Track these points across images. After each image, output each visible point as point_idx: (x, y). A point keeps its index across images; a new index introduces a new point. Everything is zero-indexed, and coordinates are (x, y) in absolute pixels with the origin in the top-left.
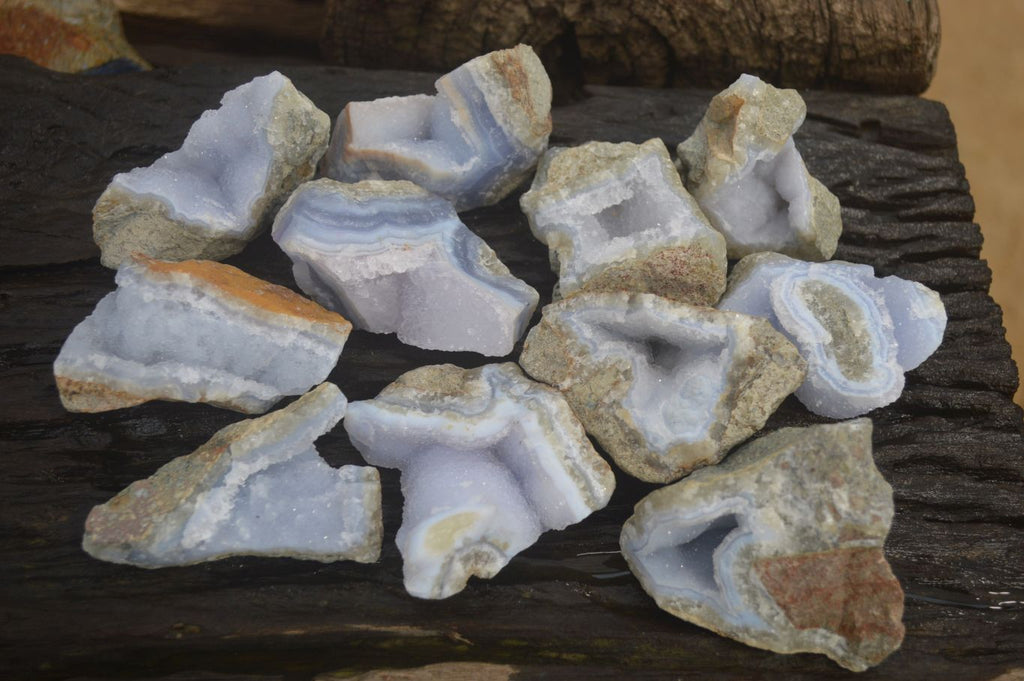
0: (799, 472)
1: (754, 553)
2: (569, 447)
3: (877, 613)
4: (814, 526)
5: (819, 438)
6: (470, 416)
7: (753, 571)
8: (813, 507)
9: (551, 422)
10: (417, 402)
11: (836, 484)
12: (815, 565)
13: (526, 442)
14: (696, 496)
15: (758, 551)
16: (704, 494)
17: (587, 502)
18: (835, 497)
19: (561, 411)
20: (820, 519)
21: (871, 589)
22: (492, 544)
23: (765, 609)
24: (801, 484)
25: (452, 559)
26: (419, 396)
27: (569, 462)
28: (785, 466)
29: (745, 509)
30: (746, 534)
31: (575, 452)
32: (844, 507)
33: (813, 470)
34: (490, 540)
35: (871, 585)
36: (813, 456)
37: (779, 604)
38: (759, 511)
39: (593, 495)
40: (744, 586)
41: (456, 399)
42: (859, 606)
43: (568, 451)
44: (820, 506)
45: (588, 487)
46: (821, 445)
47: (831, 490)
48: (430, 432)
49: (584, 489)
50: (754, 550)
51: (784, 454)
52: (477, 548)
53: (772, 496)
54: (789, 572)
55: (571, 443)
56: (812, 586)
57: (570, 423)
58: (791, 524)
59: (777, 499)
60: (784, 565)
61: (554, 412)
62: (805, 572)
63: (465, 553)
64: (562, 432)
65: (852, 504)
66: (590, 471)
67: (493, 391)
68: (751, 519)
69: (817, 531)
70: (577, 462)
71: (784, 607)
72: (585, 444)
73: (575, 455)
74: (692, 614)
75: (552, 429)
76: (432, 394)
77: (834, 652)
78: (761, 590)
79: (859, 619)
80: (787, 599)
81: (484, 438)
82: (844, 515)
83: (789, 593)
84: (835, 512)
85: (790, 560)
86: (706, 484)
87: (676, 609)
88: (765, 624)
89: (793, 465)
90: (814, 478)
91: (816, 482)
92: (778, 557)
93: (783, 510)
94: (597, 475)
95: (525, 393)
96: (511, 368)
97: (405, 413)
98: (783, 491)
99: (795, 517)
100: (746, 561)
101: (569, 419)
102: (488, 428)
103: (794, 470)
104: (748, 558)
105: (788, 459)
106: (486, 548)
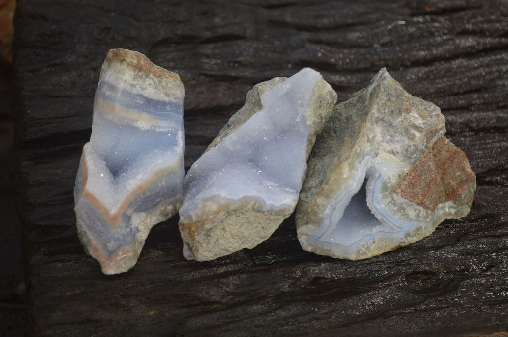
0: (386, 119)
1: (389, 185)
3: (459, 174)
4: (411, 144)
5: (385, 90)
7: (395, 196)
8: (403, 133)
11: (408, 111)
12: (423, 167)
14: (350, 171)
15: (390, 182)
16: (352, 167)
18: (412, 119)
20: (412, 137)
21: (449, 162)
23: (412, 214)
24: (391, 125)
28: (377, 121)
29: (371, 163)
30: (379, 177)
32: (419, 122)
33: (392, 112)
35: (449, 159)
36: (389, 104)
37: (418, 204)
38: (378, 158)
40: (396, 209)
42: (450, 176)
44: (407, 131)
46: (389, 94)
47: (408, 116)
50: (388, 183)
51: (373, 114)
53: (379, 144)
54: (413, 181)
56: (428, 180)
58: (398, 153)
59: (382, 144)
60: (408, 179)
62: (420, 175)
65: (423, 117)
68: (376, 166)
69: (415, 146)
71: (421, 204)
74: (373, 250)
77: (450, 214)
78: (406, 203)
79: (454, 183)
80: (421, 198)
82: (423, 126)
83: (420, 194)
84: (417, 128)
85: (408, 174)
86: (350, 160)
87: (365, 253)
88: (416, 222)
89: (381, 117)
90: (395, 117)
91: (397, 118)
92: (402, 178)
93: (389, 148)
98: (383, 137)
99: (398, 147)
100: (387, 193)
103: (383, 120)
104: (387, 190)
105: (376, 115)
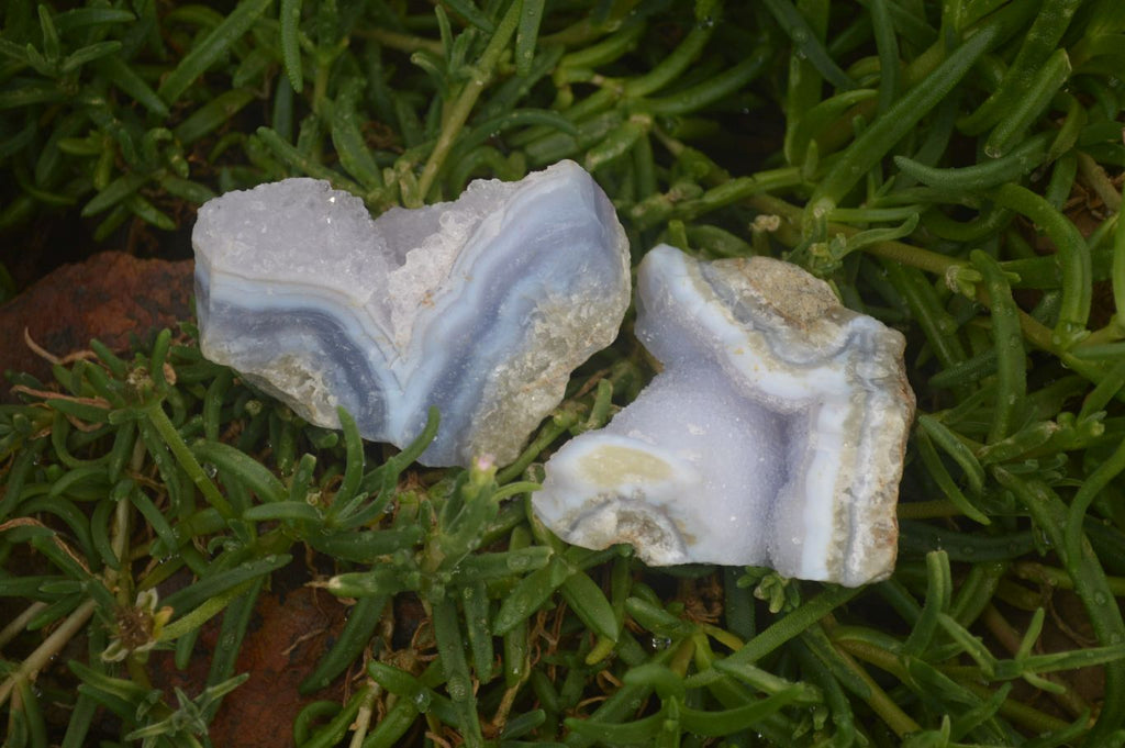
2: (862, 481)
6: (777, 358)
9: (861, 433)
10: (737, 298)
13: (813, 436)
17: (831, 564)
19: (887, 427)
22: (673, 524)
25: (607, 502)
26: (746, 293)
27: (846, 499)
31: (864, 493)
34: (675, 516)
39: (845, 560)
41: (785, 328)
43: (857, 485)
45: (845, 546)
48: (716, 341)
49: (839, 545)
52: (652, 516)
55: (868, 477)
57: (887, 454)
61: (873, 424)
63: (629, 509)
64: (868, 456)
66: (863, 530)
67: (841, 351)
70: (858, 504)
72: (888, 494)
73: (861, 496)
75: (858, 444)
76: (764, 301)
81: (766, 394)
94: (870, 541)
95: (872, 380)
96: (894, 341)
97: (708, 299)
101: (889, 446)
102: (782, 385)
106: (662, 523)
